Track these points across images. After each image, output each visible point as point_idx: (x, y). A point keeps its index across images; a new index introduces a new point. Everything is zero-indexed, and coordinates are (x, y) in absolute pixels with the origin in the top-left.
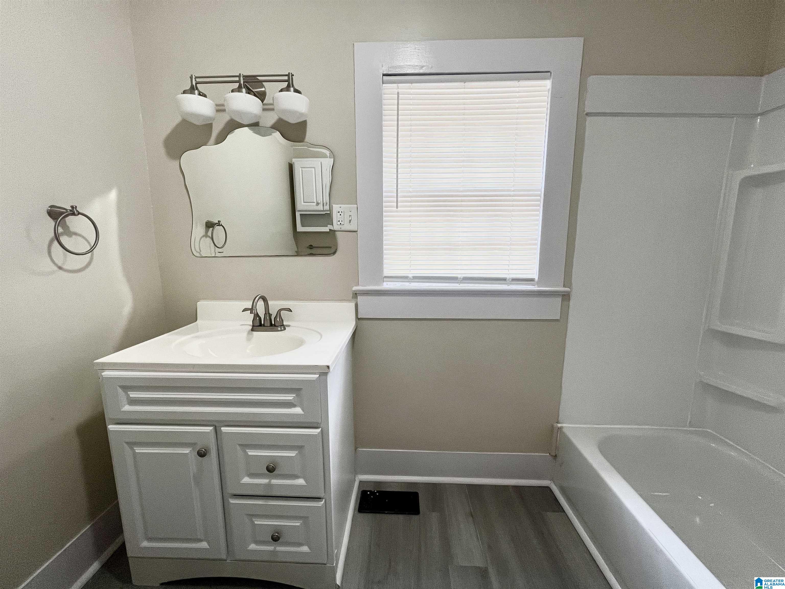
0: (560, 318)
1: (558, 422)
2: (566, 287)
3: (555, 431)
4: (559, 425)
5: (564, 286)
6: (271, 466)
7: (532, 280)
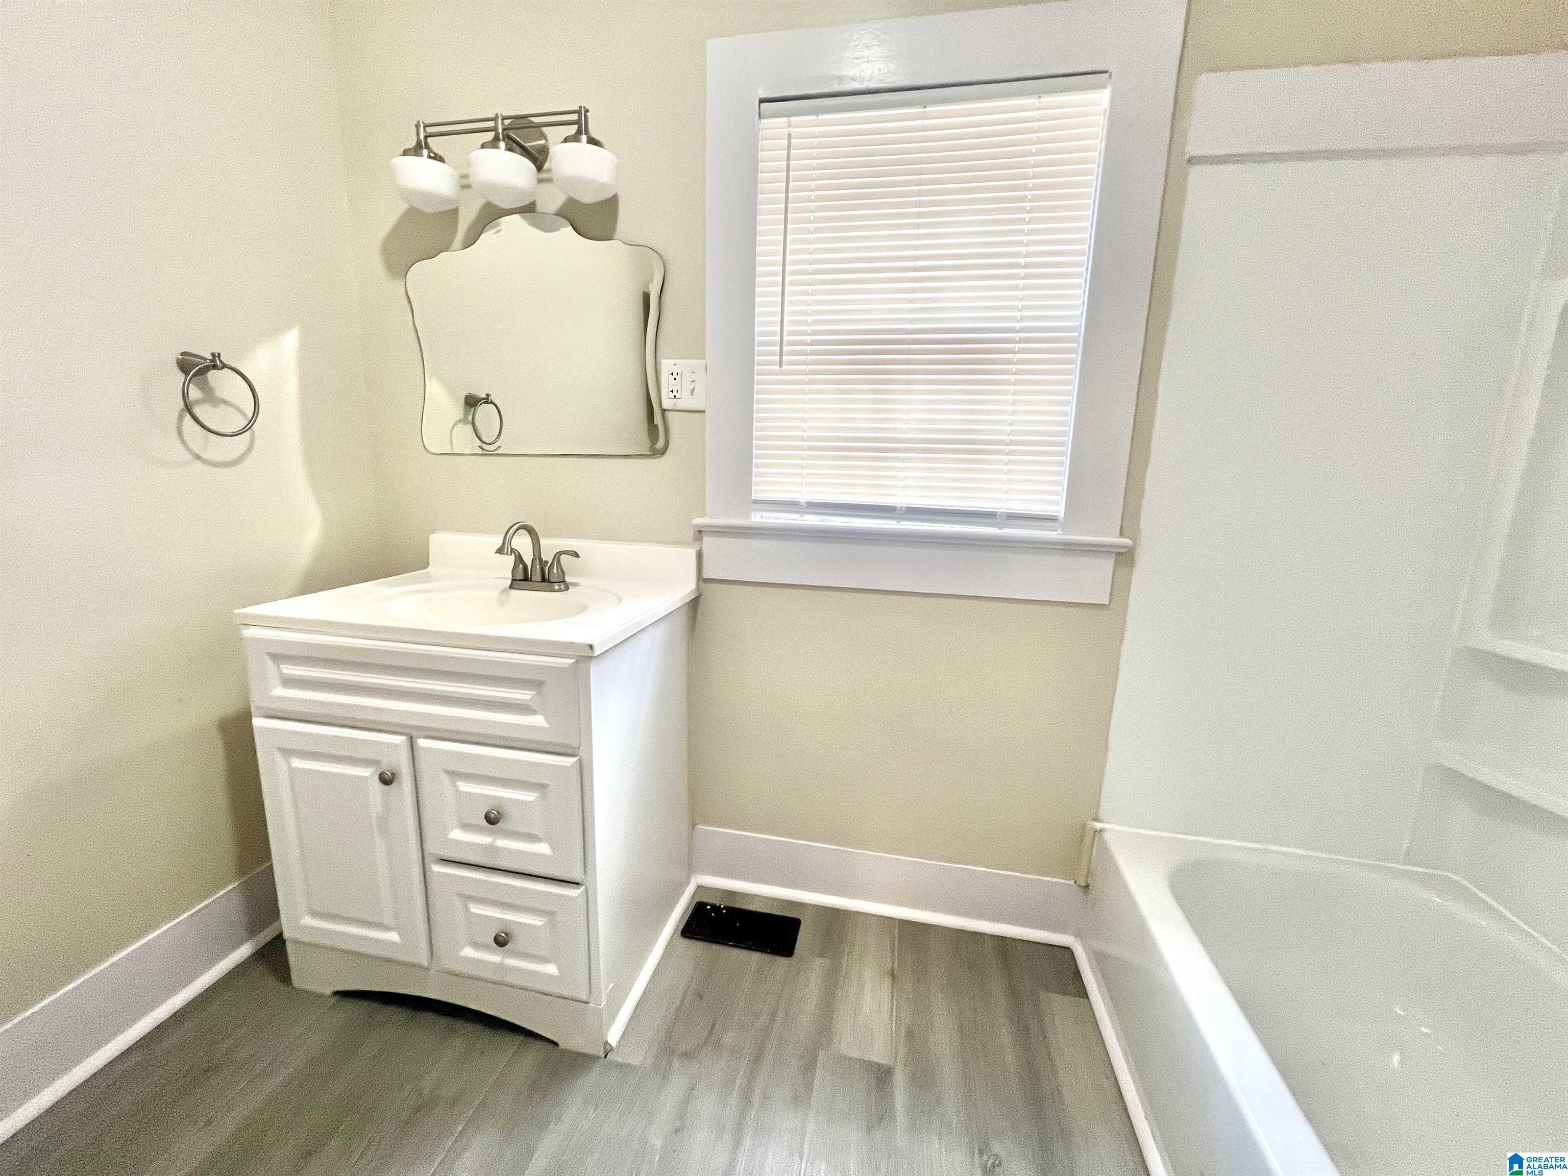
0: (1110, 601)
1: (1096, 819)
2: (1125, 537)
3: (1089, 835)
4: (1098, 825)
5: (1121, 534)
6: (493, 813)
7: (1052, 519)
